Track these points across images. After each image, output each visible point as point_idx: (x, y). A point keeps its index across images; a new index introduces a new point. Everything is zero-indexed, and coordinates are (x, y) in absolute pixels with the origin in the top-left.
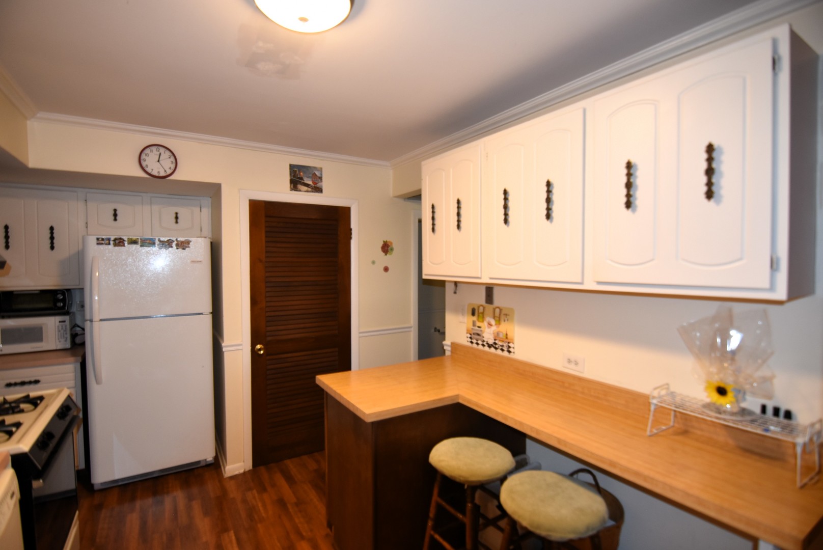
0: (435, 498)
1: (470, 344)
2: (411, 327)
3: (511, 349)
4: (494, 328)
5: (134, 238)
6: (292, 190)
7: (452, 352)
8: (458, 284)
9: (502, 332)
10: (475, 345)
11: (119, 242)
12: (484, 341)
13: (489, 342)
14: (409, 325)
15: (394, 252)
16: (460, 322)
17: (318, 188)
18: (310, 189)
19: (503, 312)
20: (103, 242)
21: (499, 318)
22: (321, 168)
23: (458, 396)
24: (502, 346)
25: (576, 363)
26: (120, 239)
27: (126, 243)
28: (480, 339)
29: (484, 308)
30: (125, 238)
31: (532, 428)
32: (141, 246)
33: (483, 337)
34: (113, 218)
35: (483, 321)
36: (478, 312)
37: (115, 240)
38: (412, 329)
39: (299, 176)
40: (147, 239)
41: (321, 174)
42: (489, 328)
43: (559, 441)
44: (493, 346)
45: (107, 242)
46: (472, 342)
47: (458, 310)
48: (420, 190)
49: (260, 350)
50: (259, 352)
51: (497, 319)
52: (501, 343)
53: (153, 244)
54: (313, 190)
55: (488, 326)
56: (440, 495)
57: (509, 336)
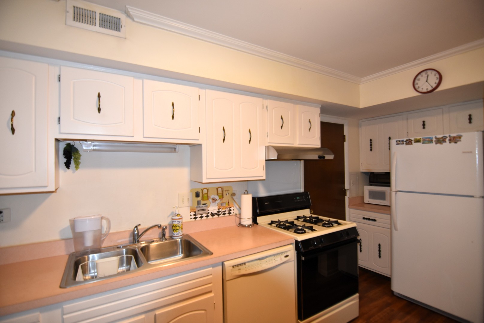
5: (418, 138)
11: (409, 142)
20: (399, 143)
26: (410, 140)
27: (413, 142)
30: (413, 139)
32: (423, 143)
34: (422, 127)
37: (406, 141)
40: (427, 138)
45: (402, 142)
53: (431, 141)
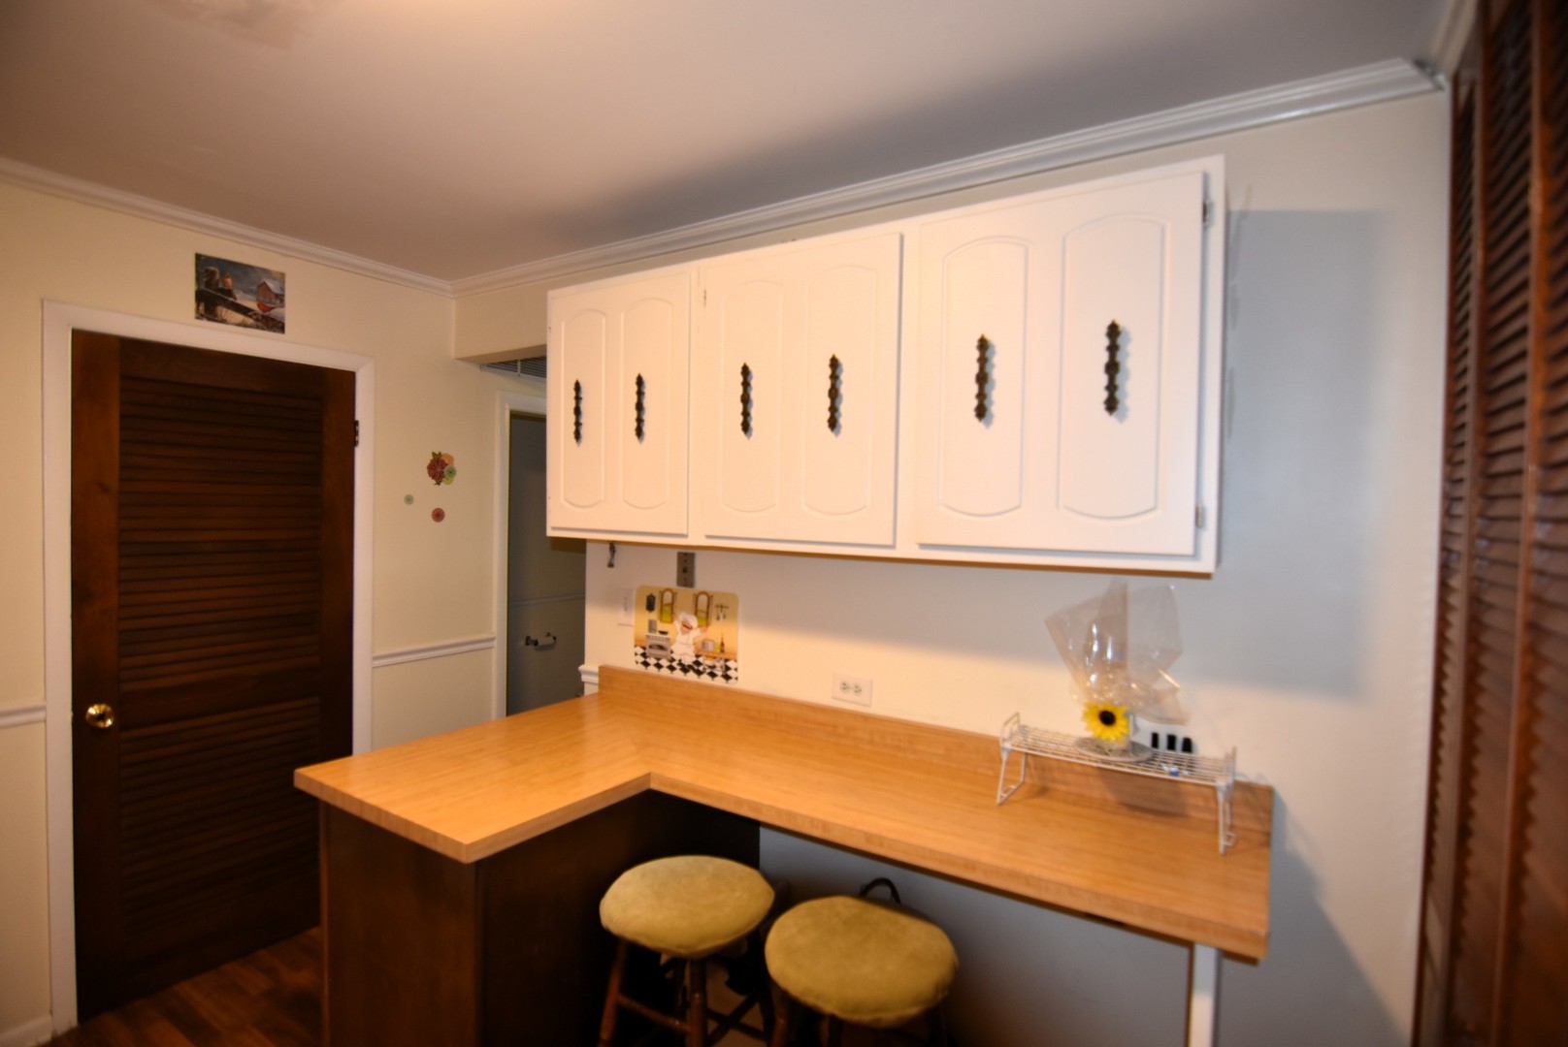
0: (614, 996)
1: (642, 668)
2: (492, 639)
3: (730, 673)
4: (696, 634)
6: (200, 316)
7: (601, 685)
8: (618, 547)
9: (712, 641)
10: (652, 669)
12: (673, 660)
13: (683, 662)
14: (491, 636)
15: (456, 478)
16: (620, 625)
17: (273, 319)
18: (250, 321)
19: (715, 602)
21: (707, 613)
22: (283, 275)
23: (648, 776)
24: (714, 667)
25: (858, 690)
28: (665, 657)
29: (674, 595)
31: (812, 821)
33: (672, 652)
35: (672, 621)
36: (662, 602)
38: (495, 643)
39: (221, 286)
41: (283, 289)
42: (684, 633)
43: (869, 837)
44: (695, 668)
46: (646, 664)
47: (617, 599)
48: (544, 348)
49: (102, 717)
50: (101, 725)
51: (704, 615)
52: (709, 662)
54: (260, 324)
55: (682, 629)
56: (624, 989)
57: (726, 648)
